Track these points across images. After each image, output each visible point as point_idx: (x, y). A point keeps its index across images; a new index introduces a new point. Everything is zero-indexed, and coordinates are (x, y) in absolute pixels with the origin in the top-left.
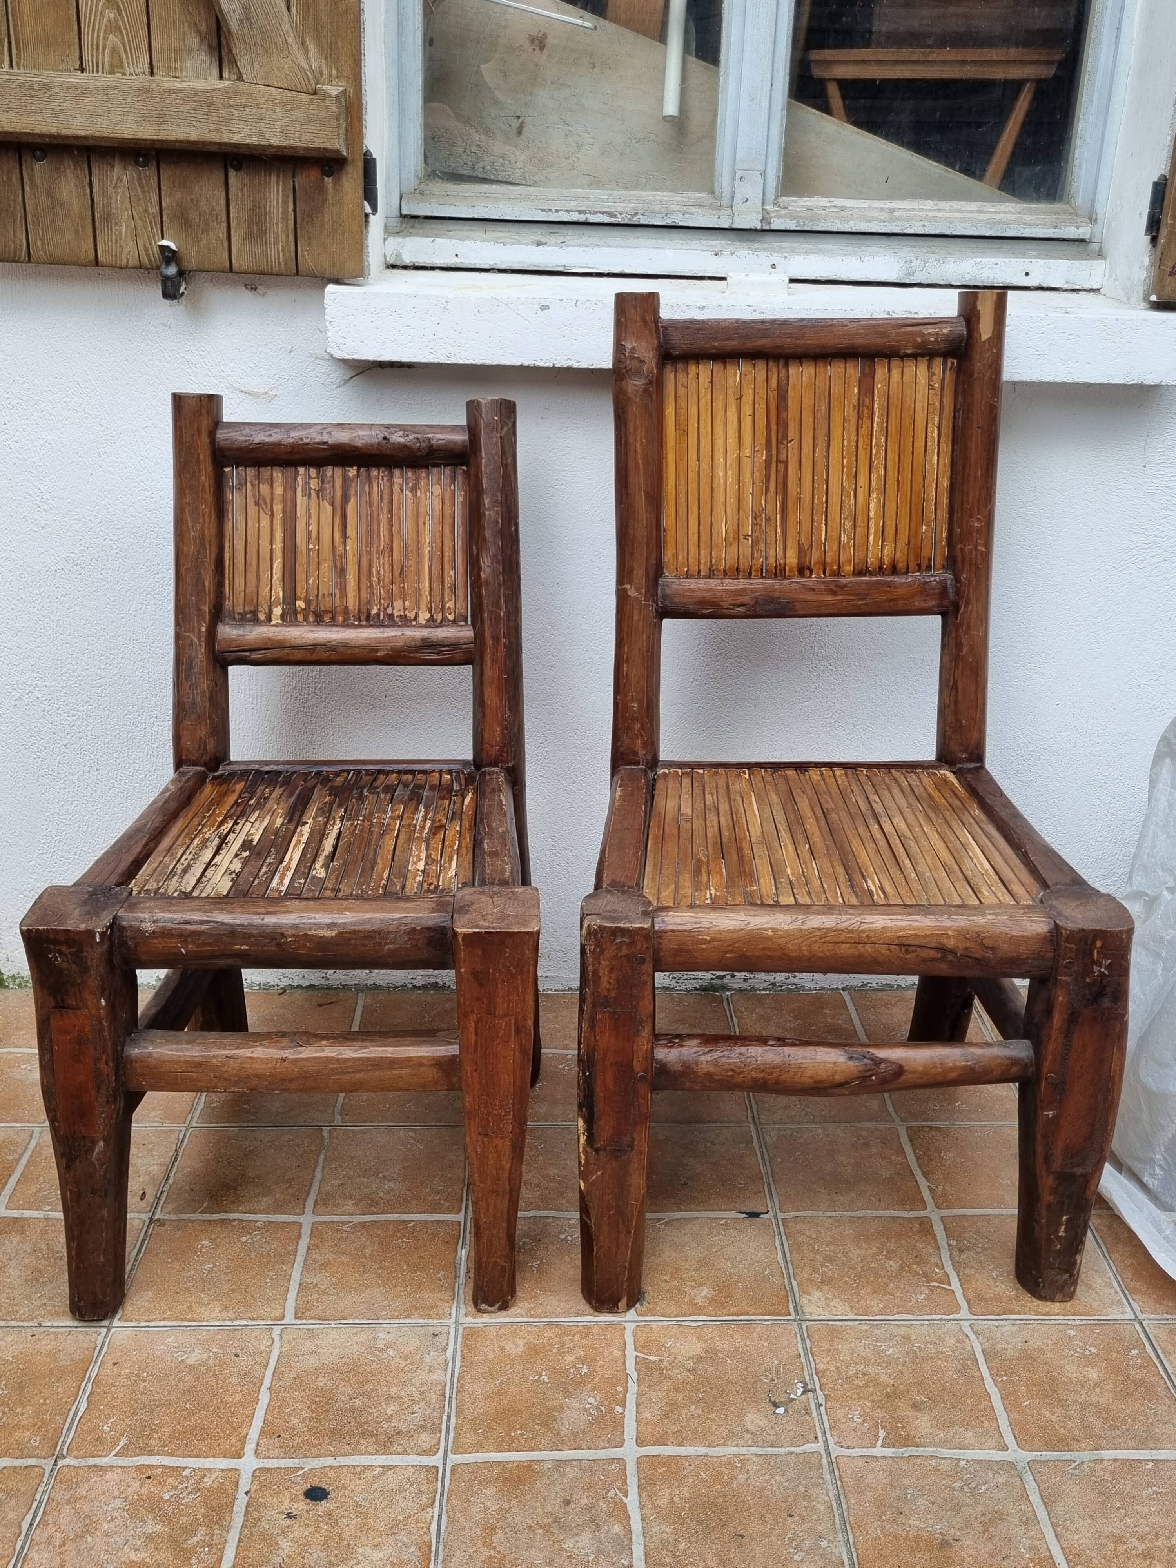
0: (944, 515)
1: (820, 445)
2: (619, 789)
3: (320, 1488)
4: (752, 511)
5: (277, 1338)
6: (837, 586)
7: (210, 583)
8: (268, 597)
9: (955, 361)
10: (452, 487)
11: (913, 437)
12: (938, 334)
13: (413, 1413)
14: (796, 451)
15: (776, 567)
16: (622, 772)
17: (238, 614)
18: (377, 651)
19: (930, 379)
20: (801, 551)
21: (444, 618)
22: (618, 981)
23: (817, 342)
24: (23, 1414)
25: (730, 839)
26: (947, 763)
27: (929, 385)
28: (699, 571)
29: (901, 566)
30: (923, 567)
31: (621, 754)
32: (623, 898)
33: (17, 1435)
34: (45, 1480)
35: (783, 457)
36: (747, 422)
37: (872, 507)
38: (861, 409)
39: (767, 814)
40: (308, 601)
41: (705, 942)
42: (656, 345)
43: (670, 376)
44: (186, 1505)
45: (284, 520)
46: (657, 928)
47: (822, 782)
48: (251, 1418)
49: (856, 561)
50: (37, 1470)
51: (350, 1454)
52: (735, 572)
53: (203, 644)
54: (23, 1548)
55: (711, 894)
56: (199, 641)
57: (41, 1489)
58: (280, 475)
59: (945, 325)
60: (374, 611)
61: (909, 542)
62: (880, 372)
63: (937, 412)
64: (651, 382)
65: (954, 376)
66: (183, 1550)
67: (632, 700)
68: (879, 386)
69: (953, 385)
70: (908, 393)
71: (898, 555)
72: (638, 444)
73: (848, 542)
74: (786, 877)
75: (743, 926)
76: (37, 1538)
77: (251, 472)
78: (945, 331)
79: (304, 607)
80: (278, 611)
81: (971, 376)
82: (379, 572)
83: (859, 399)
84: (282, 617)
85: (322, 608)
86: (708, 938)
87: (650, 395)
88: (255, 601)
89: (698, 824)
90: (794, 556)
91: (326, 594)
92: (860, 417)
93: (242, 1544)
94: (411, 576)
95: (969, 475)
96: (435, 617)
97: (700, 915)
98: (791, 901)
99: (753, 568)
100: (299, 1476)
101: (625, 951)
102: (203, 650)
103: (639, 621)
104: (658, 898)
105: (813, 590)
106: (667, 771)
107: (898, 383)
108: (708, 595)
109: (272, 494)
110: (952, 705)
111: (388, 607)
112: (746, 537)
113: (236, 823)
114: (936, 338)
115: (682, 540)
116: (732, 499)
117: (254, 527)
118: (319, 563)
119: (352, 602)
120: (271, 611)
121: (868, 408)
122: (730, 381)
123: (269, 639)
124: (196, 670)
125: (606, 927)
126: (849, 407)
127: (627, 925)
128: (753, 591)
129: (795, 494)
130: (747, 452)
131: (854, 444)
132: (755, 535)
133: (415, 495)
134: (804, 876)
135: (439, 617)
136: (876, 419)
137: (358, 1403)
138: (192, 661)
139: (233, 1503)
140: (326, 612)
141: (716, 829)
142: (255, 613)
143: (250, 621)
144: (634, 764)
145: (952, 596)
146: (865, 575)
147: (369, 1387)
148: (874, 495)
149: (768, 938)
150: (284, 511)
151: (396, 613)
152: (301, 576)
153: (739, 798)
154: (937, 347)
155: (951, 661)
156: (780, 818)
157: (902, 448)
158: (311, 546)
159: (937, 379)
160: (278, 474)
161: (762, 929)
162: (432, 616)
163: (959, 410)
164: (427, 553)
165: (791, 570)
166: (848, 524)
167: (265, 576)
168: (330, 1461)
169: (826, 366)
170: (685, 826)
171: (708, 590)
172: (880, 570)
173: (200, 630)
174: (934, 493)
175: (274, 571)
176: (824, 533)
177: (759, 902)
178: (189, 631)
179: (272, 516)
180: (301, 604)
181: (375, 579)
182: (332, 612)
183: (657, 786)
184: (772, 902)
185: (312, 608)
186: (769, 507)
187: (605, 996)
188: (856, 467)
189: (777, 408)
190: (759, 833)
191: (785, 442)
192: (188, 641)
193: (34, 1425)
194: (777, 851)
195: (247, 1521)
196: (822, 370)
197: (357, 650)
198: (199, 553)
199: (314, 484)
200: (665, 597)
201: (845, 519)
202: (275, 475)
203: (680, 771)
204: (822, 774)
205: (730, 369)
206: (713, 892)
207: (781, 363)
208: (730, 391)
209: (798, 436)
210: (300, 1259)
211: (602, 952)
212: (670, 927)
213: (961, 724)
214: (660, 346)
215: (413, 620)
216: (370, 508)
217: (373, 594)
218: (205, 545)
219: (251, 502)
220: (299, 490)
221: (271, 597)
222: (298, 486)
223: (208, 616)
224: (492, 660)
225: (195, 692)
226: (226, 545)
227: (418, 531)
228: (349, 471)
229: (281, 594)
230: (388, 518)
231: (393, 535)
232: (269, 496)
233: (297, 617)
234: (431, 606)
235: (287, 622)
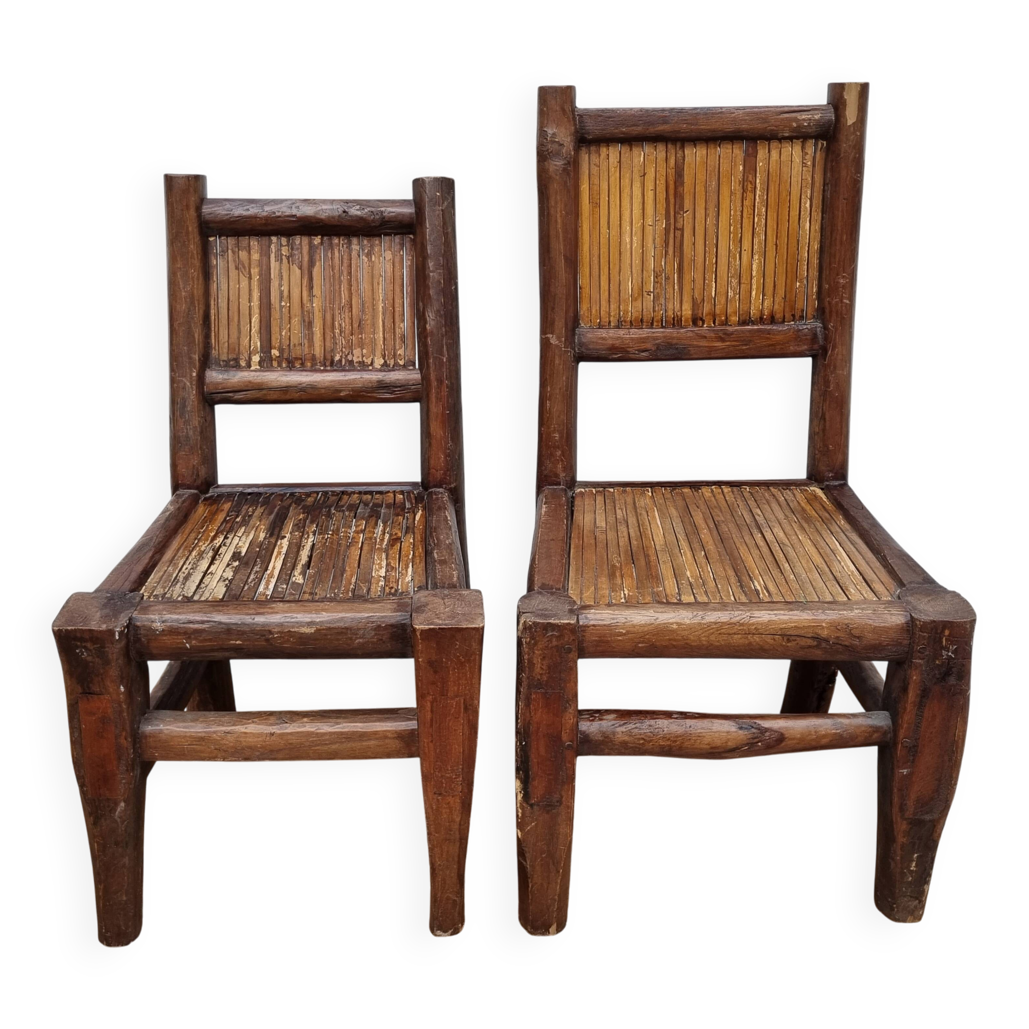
0: (814, 273)
1: (711, 215)
2: (544, 506)
4: (654, 271)
6: (725, 334)
7: (199, 336)
8: (247, 347)
9: (825, 142)
10: (402, 253)
11: (789, 207)
12: (810, 120)
14: (691, 221)
15: (674, 319)
16: (546, 491)
17: (223, 361)
18: (340, 391)
19: (803, 158)
20: (695, 305)
21: (396, 364)
22: (549, 667)
23: (709, 127)
25: (638, 547)
26: (816, 481)
27: (803, 163)
28: (610, 322)
29: (778, 316)
30: (797, 317)
31: (545, 476)
32: (552, 598)
35: (679, 225)
36: (650, 195)
37: (754, 266)
38: (746, 184)
39: (669, 526)
40: (281, 350)
41: (621, 634)
42: (573, 131)
43: (584, 157)
45: (260, 282)
46: (581, 623)
47: (713, 499)
49: (741, 312)
52: (639, 323)
53: (194, 387)
55: (625, 594)
56: (191, 384)
58: (256, 243)
59: (816, 112)
60: (337, 358)
61: (785, 296)
62: (762, 153)
63: (809, 186)
64: (569, 163)
65: (824, 155)
67: (554, 432)
68: (761, 164)
69: (823, 162)
70: (785, 169)
71: (776, 307)
72: (558, 216)
73: (735, 296)
74: (686, 579)
75: (653, 621)
77: (231, 241)
78: (816, 117)
79: (278, 355)
80: (256, 359)
81: (839, 155)
82: (340, 325)
83: (744, 176)
84: (260, 363)
85: (294, 356)
86: (624, 631)
87: (568, 174)
88: (237, 350)
89: (611, 535)
90: (689, 308)
91: (297, 343)
92: (744, 190)
94: (368, 329)
95: (836, 239)
96: (388, 362)
97: (617, 612)
98: (692, 599)
99: (655, 319)
101: (555, 643)
102: (194, 392)
103: (560, 364)
104: (581, 598)
105: (705, 337)
106: (583, 490)
107: (777, 163)
108: (617, 343)
109: (250, 259)
110: (821, 433)
111: (348, 354)
112: (649, 293)
113: (226, 538)
114: (809, 123)
115: (595, 295)
116: (637, 261)
117: (235, 287)
118: (290, 317)
119: (318, 351)
120: (250, 359)
121: (751, 182)
122: (636, 161)
123: (250, 382)
124: (189, 409)
125: (539, 623)
126: (735, 182)
127: (557, 621)
128: (655, 339)
129: (689, 256)
130: (649, 221)
131: (739, 213)
132: (656, 291)
133: (370, 260)
134: (701, 579)
135: (392, 362)
136: (758, 192)
138: (185, 402)
140: (296, 359)
141: (627, 539)
142: (237, 360)
143: (233, 367)
144: (556, 485)
145: (821, 342)
146: (748, 325)
148: (756, 257)
149: (673, 631)
150: (260, 275)
151: (355, 360)
152: (275, 329)
153: (644, 513)
154: (810, 131)
155: (820, 396)
156: (679, 529)
157: (779, 217)
158: (283, 304)
159: (809, 158)
160: (254, 243)
161: (668, 623)
162: (385, 362)
163: (827, 184)
164: (381, 309)
165: (686, 320)
166: (734, 282)
167: (245, 329)
169: (716, 148)
170: (601, 537)
171: (618, 338)
172: (761, 320)
173: (191, 375)
174: (806, 254)
175: (253, 325)
176: (714, 289)
177: (665, 601)
178: (183, 376)
179: (250, 278)
180: (275, 352)
181: (337, 331)
182: (301, 359)
183: (576, 503)
184: (676, 601)
185: (285, 355)
186: (668, 268)
187: (538, 680)
188: (741, 233)
189: (675, 183)
190: (662, 542)
191: (682, 213)
192: (181, 385)
194: (677, 556)
196: (713, 151)
197: (323, 391)
198: (189, 309)
199: (285, 251)
200: (581, 344)
201: (731, 277)
202: (251, 243)
203: (594, 490)
204: (712, 491)
205: (636, 151)
206: (626, 592)
207: (679, 145)
208: (635, 170)
209: (692, 207)
211: (536, 644)
212: (592, 623)
213: (828, 448)
214: (576, 131)
215: (370, 365)
216: (332, 270)
217: (336, 343)
218: (195, 303)
219: (232, 266)
220: (273, 256)
221: (250, 347)
222: (272, 252)
223: (197, 363)
224: (437, 398)
225: (188, 427)
226: (212, 303)
227: (373, 290)
228: (315, 239)
229: (259, 344)
230: (348, 279)
231: (352, 294)
232: (248, 261)
233: (272, 363)
234: (385, 353)
235: (264, 367)
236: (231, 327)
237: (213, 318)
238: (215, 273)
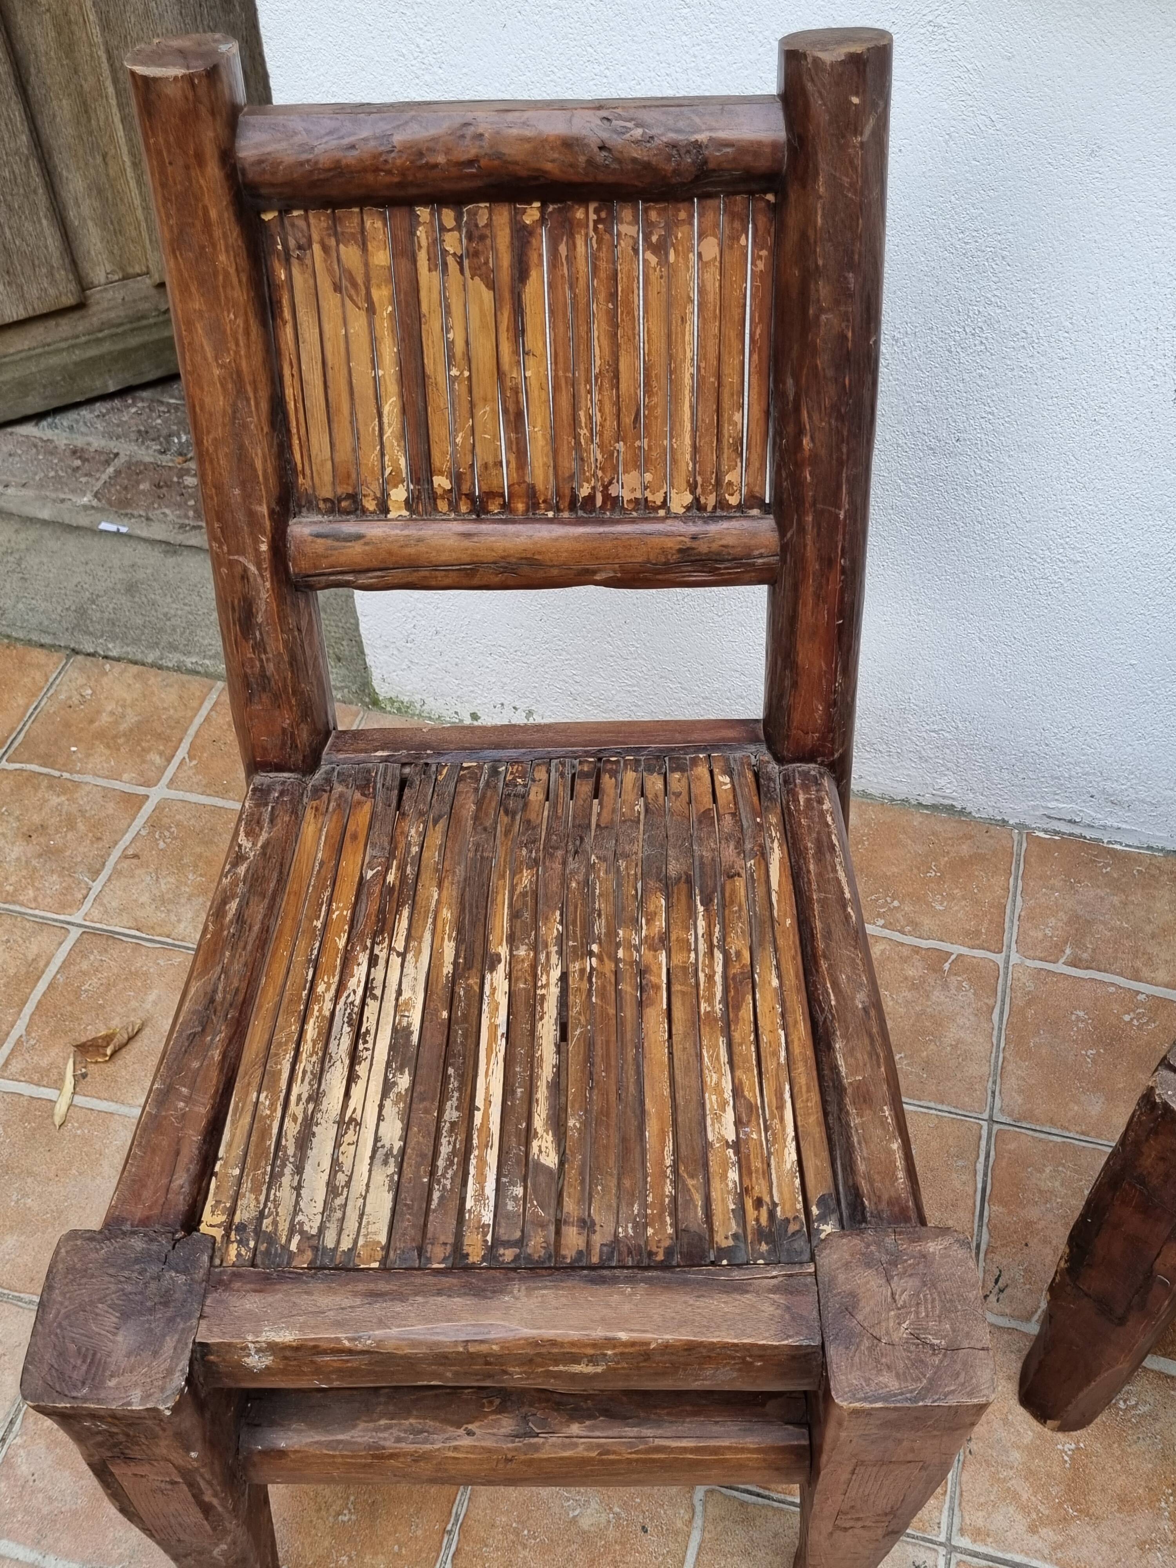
7: (265, 461)
8: (377, 469)
10: (743, 241)
17: (325, 500)
40: (457, 478)
45: (397, 319)
53: (267, 574)
56: (259, 568)
58: (379, 224)
60: (585, 491)
77: (318, 221)
79: (448, 486)
80: (399, 494)
82: (591, 418)
84: (408, 504)
85: (484, 489)
88: (354, 475)
91: (491, 463)
94: (657, 426)
96: (703, 500)
102: (268, 584)
109: (366, 264)
111: (610, 483)
113: (373, 961)
117: (337, 334)
118: (472, 403)
119: (541, 477)
120: (385, 495)
123: (390, 553)
124: (259, 620)
133: (664, 261)
135: (710, 501)
138: (250, 606)
140: (491, 495)
142: (353, 497)
143: (349, 513)
150: (396, 303)
151: (627, 495)
152: (438, 430)
158: (454, 372)
160: (374, 223)
162: (697, 500)
164: (687, 380)
167: (368, 429)
173: (257, 550)
175: (385, 420)
178: (238, 553)
179: (371, 310)
180: (442, 482)
181: (584, 432)
182: (502, 496)
185: (465, 489)
192: (239, 570)
198: (234, 405)
199: (453, 243)
202: (368, 224)
215: (660, 507)
216: (571, 288)
217: (582, 459)
218: (246, 392)
219: (325, 284)
220: (422, 257)
221: (383, 468)
222: (420, 247)
223: (268, 523)
224: (817, 596)
225: (263, 657)
226: (287, 372)
227: (669, 336)
228: (524, 211)
229: (402, 462)
230: (608, 311)
231: (618, 346)
232: (362, 271)
233: (436, 504)
234: (696, 482)
235: (419, 514)
236: (335, 426)
237: (291, 406)
238: (285, 302)
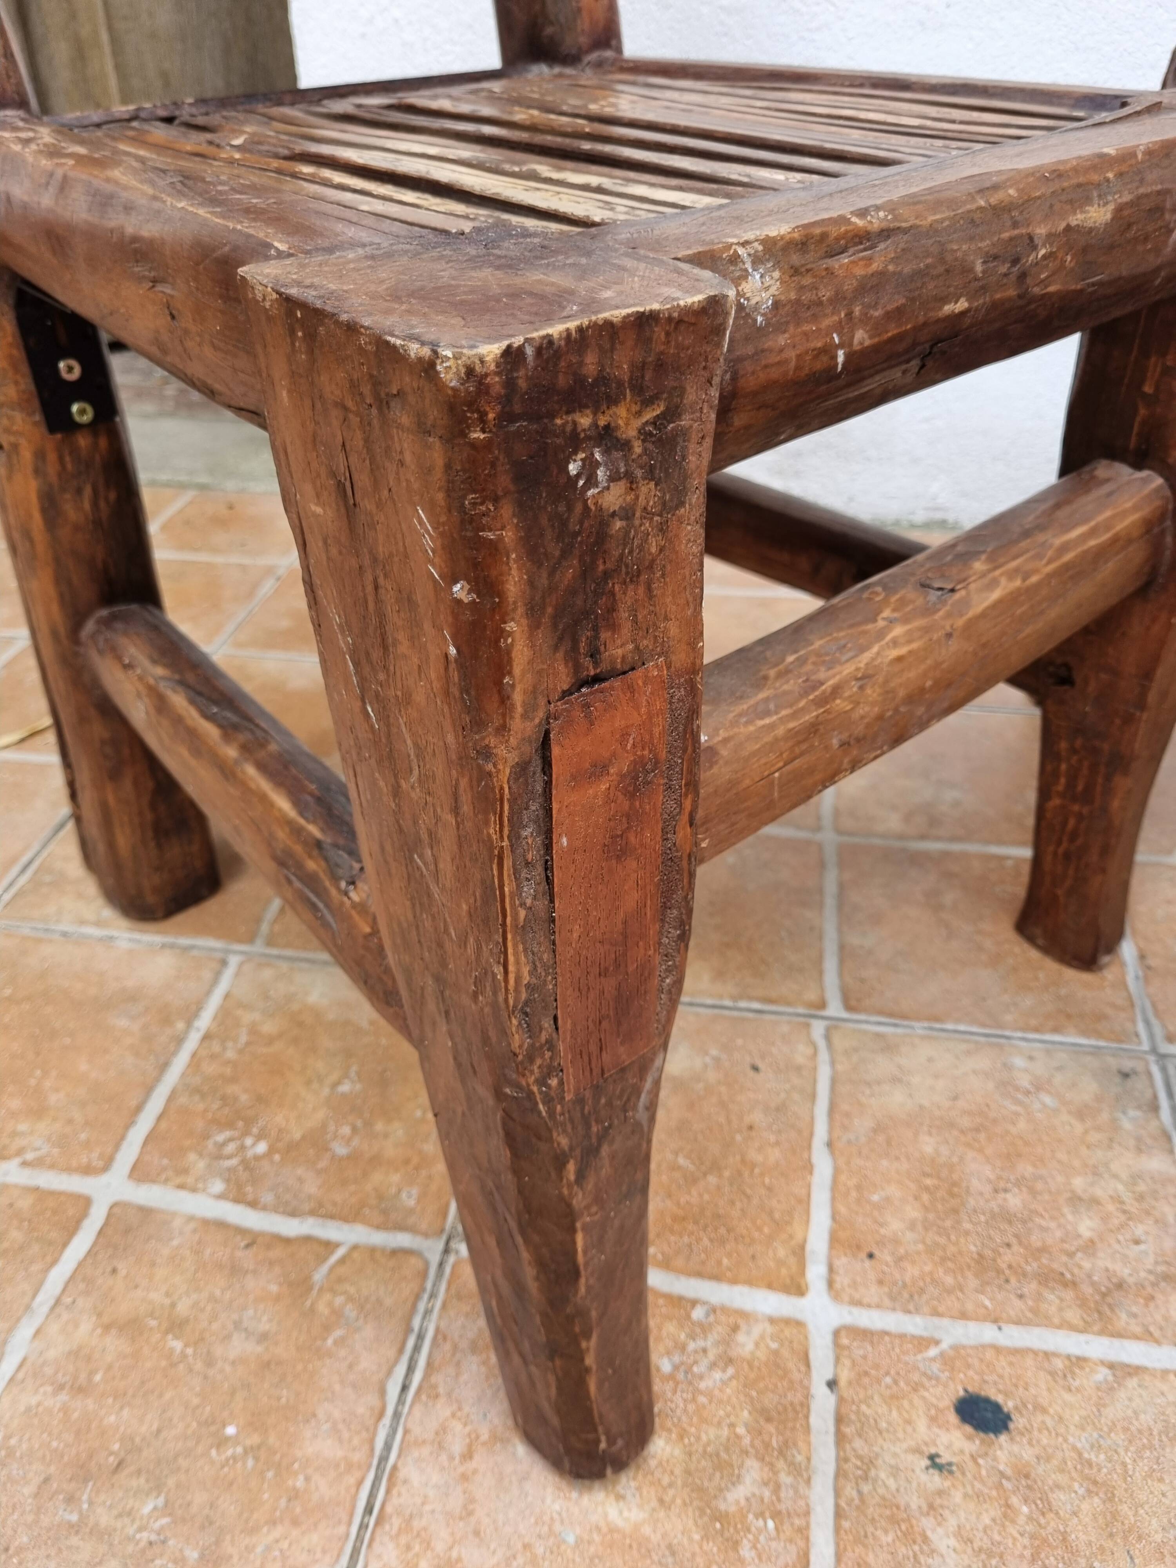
3: (987, 1401)
5: (822, 1044)
13: (1137, 1242)
24: (386, 1136)
33: (377, 1177)
34: (429, 1285)
44: (709, 1394)
48: (805, 1202)
50: (413, 1260)
51: (1028, 1323)
54: (388, 1447)
57: (422, 1307)
66: (721, 1517)
76: (416, 1430)
93: (846, 1524)
100: (933, 1359)
137: (1014, 1201)
139: (805, 1405)
147: (1026, 1169)
168: (988, 1333)
193: (407, 1161)
195: (846, 1460)
210: (830, 902)
